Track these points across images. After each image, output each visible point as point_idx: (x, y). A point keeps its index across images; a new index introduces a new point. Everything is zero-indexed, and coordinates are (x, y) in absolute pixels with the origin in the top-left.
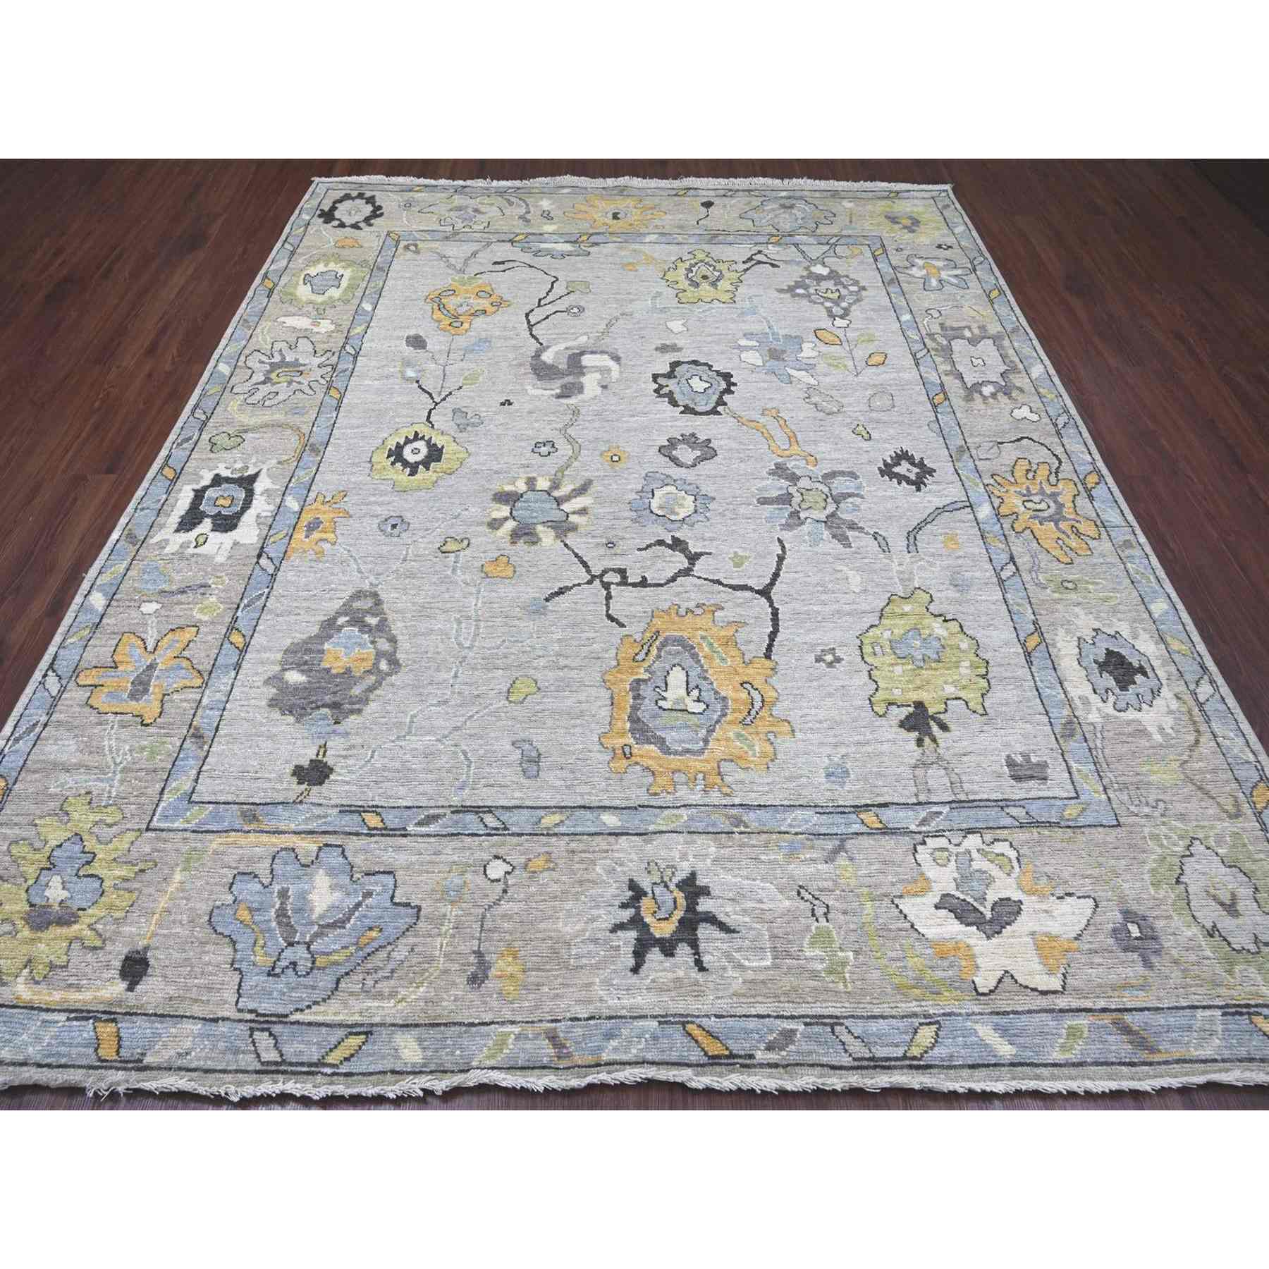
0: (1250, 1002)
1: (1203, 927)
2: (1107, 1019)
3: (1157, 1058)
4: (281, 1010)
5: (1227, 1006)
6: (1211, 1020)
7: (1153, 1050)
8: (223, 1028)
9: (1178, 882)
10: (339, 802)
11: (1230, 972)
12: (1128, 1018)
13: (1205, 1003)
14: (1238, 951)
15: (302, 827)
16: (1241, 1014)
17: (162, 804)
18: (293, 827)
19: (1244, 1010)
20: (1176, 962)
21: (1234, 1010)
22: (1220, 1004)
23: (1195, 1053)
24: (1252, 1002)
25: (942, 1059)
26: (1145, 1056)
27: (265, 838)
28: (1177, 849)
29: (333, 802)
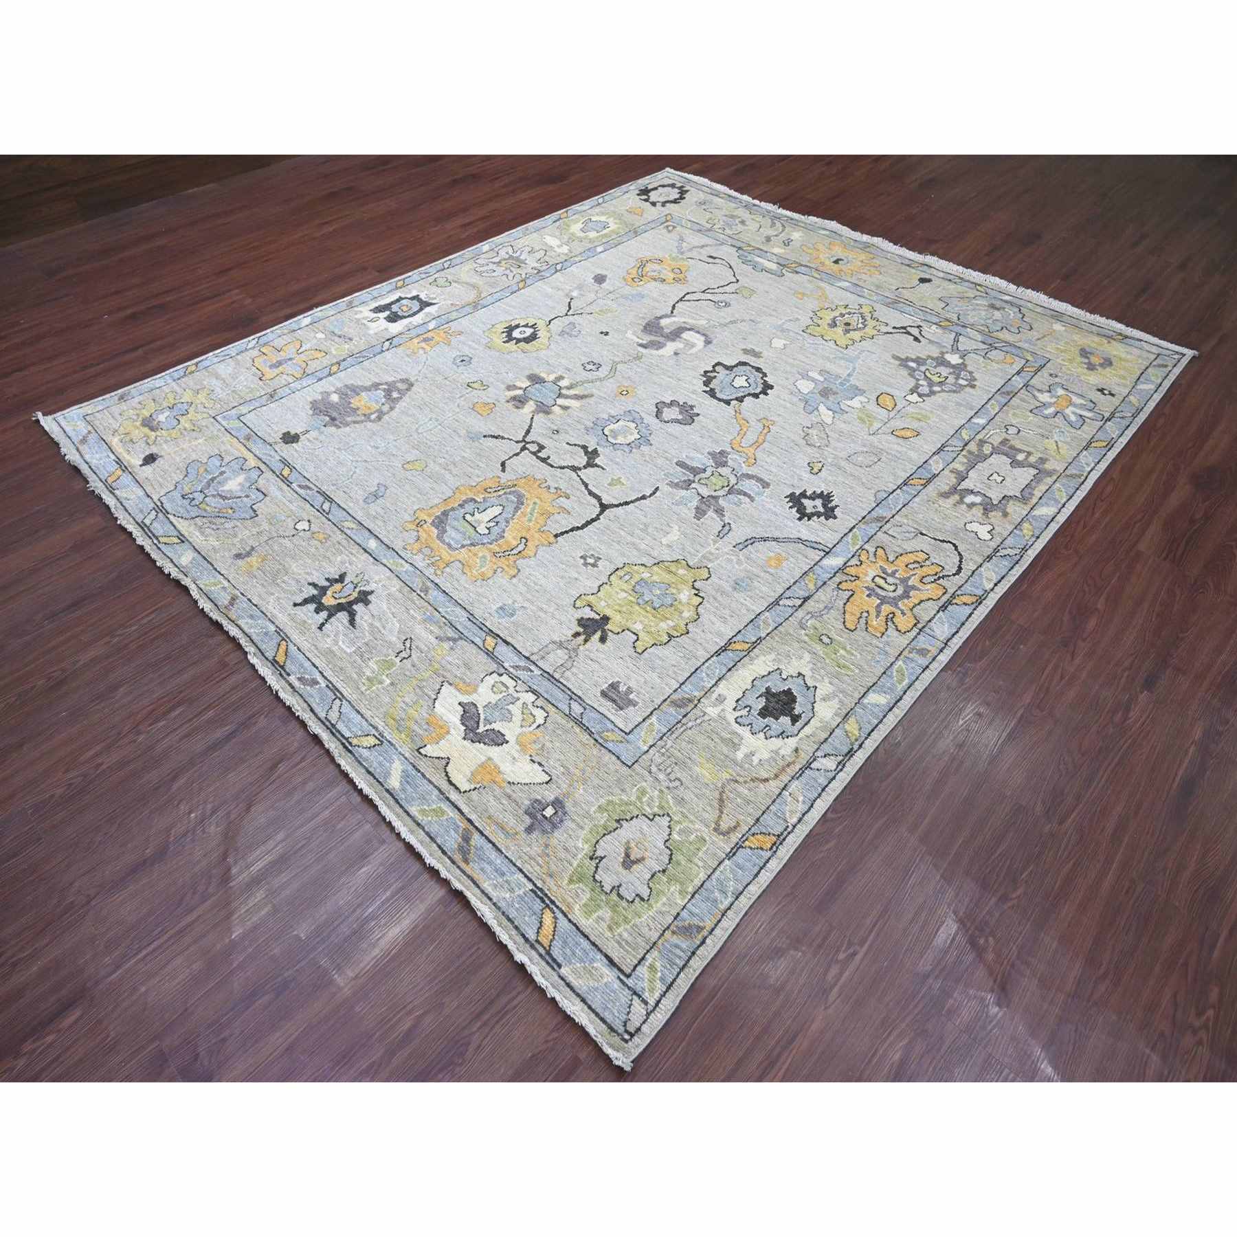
0: (556, 901)
1: (595, 851)
2: (463, 824)
3: (463, 865)
4: (169, 510)
5: (541, 890)
6: (519, 886)
7: (466, 861)
8: (148, 500)
9: (618, 821)
10: (284, 456)
11: (571, 881)
12: (476, 836)
13: (530, 876)
14: (595, 880)
15: (260, 456)
16: (543, 901)
17: (229, 412)
18: (257, 453)
19: (548, 902)
20: (547, 846)
21: (541, 895)
22: (538, 885)
23: (486, 886)
24: (558, 904)
25: (361, 756)
26: (458, 857)
27: (243, 449)
28: (647, 809)
29: (282, 454)
